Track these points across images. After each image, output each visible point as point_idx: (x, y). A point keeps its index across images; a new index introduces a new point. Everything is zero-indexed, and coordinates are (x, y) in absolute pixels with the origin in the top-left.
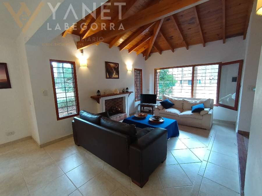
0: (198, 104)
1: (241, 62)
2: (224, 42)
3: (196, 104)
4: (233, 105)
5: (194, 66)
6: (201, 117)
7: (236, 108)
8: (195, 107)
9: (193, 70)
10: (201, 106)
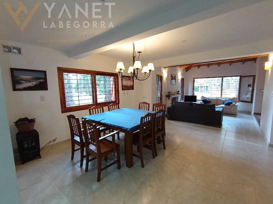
0: (227, 101)
1: (254, 76)
2: (243, 64)
3: (226, 101)
4: (250, 100)
5: (222, 77)
6: (231, 108)
7: (251, 102)
8: (226, 102)
9: (222, 80)
10: (230, 101)
